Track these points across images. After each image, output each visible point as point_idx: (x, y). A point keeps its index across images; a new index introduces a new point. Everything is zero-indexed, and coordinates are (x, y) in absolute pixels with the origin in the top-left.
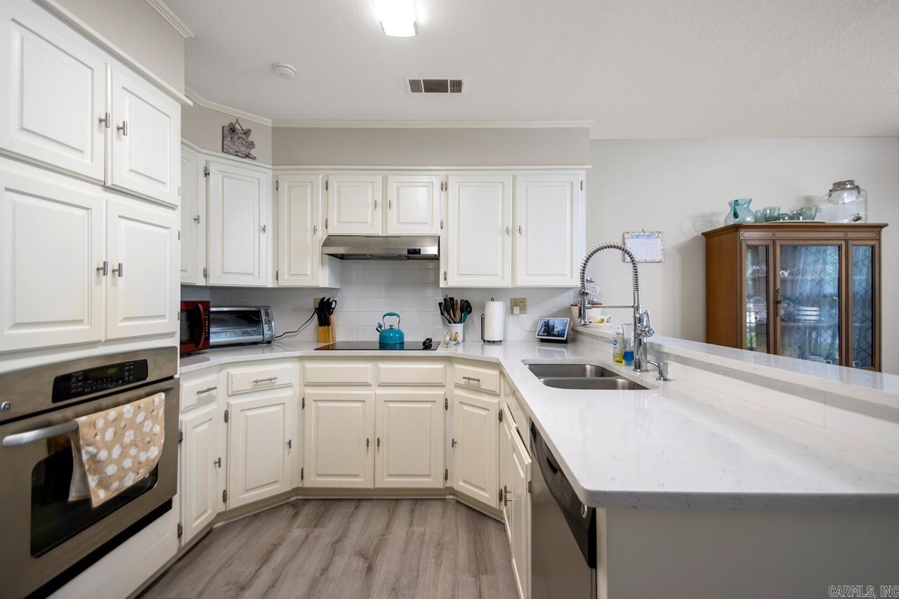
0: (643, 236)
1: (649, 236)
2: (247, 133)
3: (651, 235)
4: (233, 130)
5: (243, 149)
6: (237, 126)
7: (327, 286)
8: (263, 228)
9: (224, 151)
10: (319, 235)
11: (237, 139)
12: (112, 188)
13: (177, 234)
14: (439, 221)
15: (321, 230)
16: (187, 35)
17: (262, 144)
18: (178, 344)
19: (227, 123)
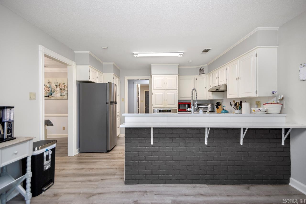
2: (203, 69)
4: (200, 70)
6: (201, 68)
7: (213, 99)
8: (205, 88)
9: (199, 74)
10: (212, 87)
11: (201, 71)
12: (166, 90)
13: (176, 93)
14: (226, 79)
15: (212, 86)
16: (178, 64)
17: (206, 70)
18: (177, 108)
19: (200, 69)
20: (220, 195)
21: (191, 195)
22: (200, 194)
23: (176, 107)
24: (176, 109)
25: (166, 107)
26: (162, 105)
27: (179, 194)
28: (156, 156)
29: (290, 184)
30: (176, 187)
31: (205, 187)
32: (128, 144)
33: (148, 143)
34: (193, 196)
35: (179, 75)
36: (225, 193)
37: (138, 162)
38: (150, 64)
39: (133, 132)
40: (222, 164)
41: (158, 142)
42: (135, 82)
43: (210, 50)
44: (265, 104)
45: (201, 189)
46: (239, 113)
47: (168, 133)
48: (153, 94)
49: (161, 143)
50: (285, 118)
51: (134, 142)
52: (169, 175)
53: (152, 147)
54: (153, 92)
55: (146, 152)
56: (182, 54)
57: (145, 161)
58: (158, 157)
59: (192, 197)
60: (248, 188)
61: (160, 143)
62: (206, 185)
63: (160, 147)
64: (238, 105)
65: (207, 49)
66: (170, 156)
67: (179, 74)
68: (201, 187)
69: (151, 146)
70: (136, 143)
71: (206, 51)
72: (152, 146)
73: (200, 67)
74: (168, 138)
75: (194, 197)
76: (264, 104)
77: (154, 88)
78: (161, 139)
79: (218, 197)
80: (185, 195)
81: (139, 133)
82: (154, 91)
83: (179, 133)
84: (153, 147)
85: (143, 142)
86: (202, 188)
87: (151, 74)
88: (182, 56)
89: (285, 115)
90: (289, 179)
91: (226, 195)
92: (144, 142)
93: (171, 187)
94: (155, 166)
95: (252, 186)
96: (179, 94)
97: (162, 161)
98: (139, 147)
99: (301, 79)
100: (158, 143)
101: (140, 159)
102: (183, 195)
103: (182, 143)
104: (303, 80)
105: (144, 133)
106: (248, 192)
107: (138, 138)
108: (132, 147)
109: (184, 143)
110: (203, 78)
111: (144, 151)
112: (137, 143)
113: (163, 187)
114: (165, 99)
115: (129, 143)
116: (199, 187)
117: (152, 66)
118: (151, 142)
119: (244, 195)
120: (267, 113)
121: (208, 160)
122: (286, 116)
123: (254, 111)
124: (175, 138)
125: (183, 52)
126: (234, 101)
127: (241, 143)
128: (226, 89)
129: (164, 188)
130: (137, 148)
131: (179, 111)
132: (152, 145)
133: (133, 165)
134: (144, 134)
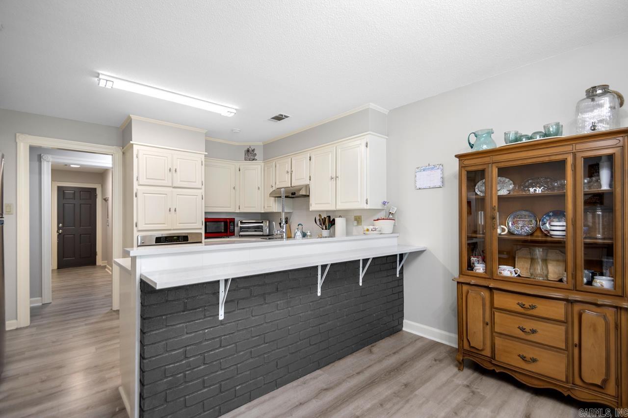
0: (428, 169)
1: (433, 168)
2: (253, 150)
3: (434, 168)
4: (248, 151)
5: (252, 157)
6: (250, 149)
7: (276, 211)
8: (259, 188)
9: (245, 160)
10: (274, 189)
11: (250, 154)
12: (174, 187)
13: (201, 197)
14: (309, 176)
15: (274, 186)
16: (205, 131)
17: (259, 153)
18: (203, 232)
19: (246, 149)
20: (348, 378)
21: (312, 399)
22: (321, 390)
23: (201, 229)
24: (201, 234)
25: (174, 230)
26: (164, 224)
27: (289, 408)
28: (229, 345)
29: (404, 329)
30: (273, 398)
31: (320, 375)
32: (156, 334)
33: (212, 318)
34: (314, 398)
35: (206, 156)
36: (351, 371)
37: (185, 376)
38: (129, 116)
39: (169, 299)
40: (338, 324)
41: (234, 311)
42: (44, 157)
43: (286, 119)
44: (378, 220)
45: (316, 380)
46: (329, 237)
47: (254, 286)
48: (139, 195)
49: (242, 310)
50: (396, 239)
51: (171, 325)
52: (257, 378)
53: (222, 327)
54: (137, 190)
55: (207, 343)
56: (235, 111)
57: (203, 367)
58: (233, 345)
59: (314, 401)
60: (371, 352)
61: (239, 311)
62: (318, 372)
63: (240, 321)
64: (328, 222)
65: (284, 114)
66: (259, 335)
67: (207, 153)
68: (314, 379)
69: (218, 324)
70: (178, 326)
71: (279, 118)
72: (222, 323)
73: (247, 144)
74: (255, 296)
75: (317, 400)
76: (374, 220)
77: (140, 179)
78: (241, 301)
79: (349, 382)
80: (301, 404)
81: (187, 299)
82: (140, 188)
83: (276, 282)
84: (222, 325)
85: (197, 320)
86: (316, 378)
87: (131, 142)
88: (233, 114)
89: (398, 235)
90: (403, 323)
91: (354, 373)
92: (200, 319)
93: (264, 401)
94: (228, 370)
95: (372, 347)
96: (206, 197)
97: (243, 353)
98: (187, 333)
99: (418, 187)
100: (234, 313)
101: (190, 366)
102: (297, 406)
103: (281, 302)
104: (420, 189)
105: (201, 295)
106: (373, 357)
107: (183, 311)
108: (166, 340)
109: (284, 301)
110: (255, 169)
111: (201, 342)
112: (181, 325)
113: (249, 409)
114: (173, 210)
115: (157, 332)
116: (311, 379)
117: (132, 120)
118: (218, 315)
119: (375, 363)
120: (381, 234)
121: (320, 324)
122: (398, 237)
123: (368, 230)
124: (269, 294)
125: (237, 108)
126: (320, 215)
127: (361, 284)
128: (308, 194)
129: (253, 410)
130: (183, 337)
131: (206, 238)
132: (221, 321)
133: (170, 389)
134: (202, 297)
